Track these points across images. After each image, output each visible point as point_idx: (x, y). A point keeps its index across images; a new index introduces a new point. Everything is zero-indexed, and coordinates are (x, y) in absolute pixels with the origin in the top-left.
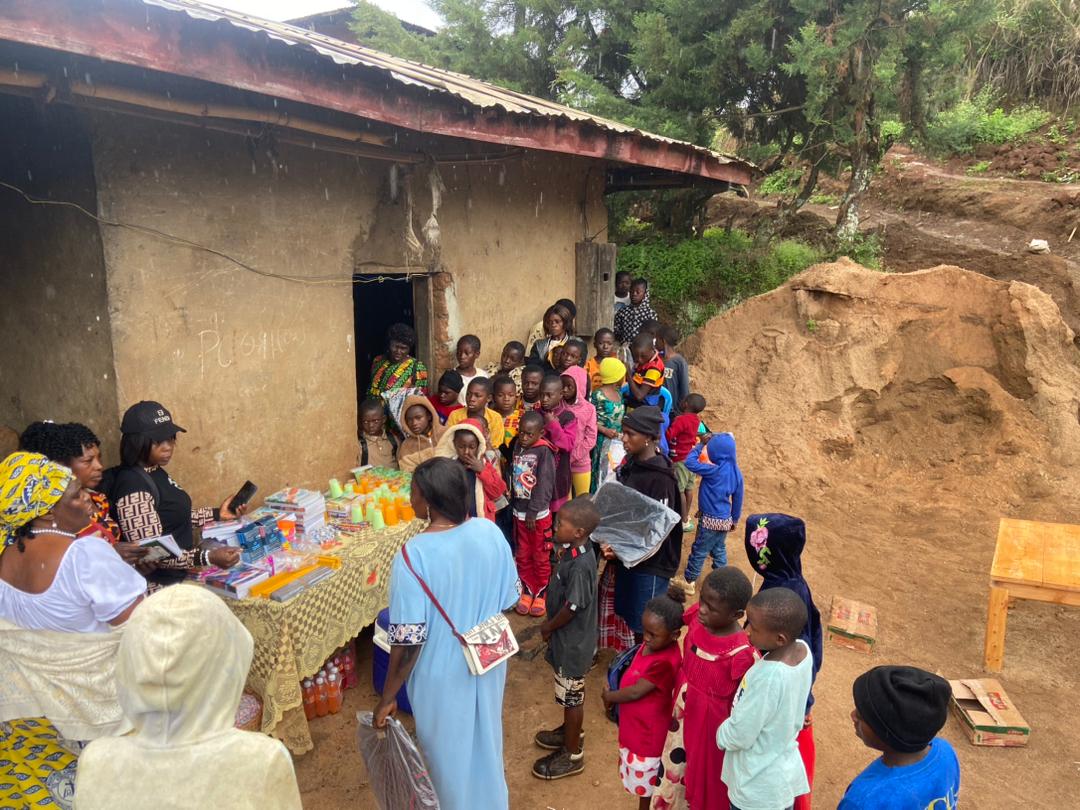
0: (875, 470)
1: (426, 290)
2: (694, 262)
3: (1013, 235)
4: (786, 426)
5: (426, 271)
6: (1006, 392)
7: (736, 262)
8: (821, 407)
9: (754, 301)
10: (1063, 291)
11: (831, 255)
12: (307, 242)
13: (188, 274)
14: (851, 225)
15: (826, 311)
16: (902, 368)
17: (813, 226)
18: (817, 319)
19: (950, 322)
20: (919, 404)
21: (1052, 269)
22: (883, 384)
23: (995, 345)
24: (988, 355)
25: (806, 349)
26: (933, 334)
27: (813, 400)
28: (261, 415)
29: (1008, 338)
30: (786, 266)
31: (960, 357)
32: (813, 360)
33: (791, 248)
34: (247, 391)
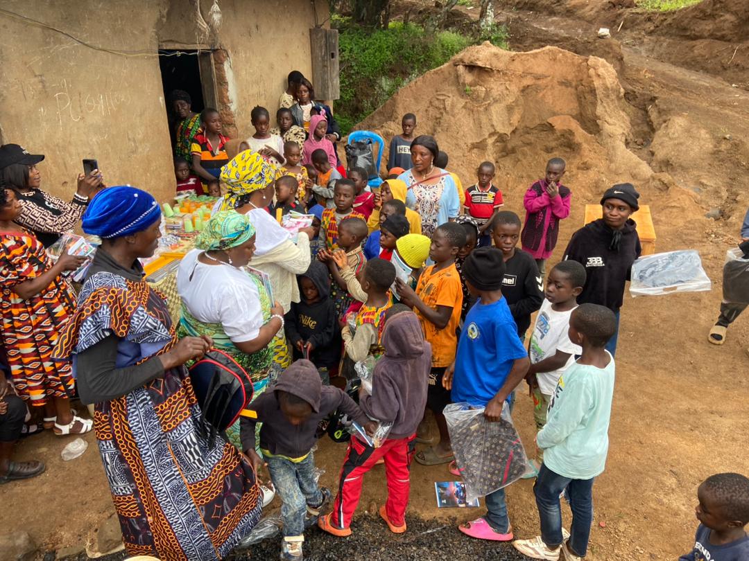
0: (507, 185)
1: (210, 64)
2: (385, 46)
3: (584, 27)
4: (454, 159)
5: (209, 48)
6: (584, 131)
7: (414, 47)
8: (474, 146)
9: (429, 74)
10: (618, 63)
11: (477, 40)
12: (123, 23)
13: (41, 49)
14: (489, 18)
15: (477, 80)
16: (523, 118)
17: (461, 21)
18: (471, 86)
19: (552, 86)
20: (533, 141)
21: (611, 48)
22: (512, 129)
23: (578, 100)
24: (574, 106)
25: (464, 107)
26: (541, 95)
27: (470, 142)
28: (106, 158)
29: (586, 95)
30: (447, 49)
31: (557, 109)
32: (469, 115)
33: (450, 36)
34: (94, 140)
